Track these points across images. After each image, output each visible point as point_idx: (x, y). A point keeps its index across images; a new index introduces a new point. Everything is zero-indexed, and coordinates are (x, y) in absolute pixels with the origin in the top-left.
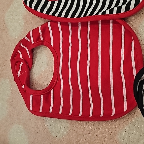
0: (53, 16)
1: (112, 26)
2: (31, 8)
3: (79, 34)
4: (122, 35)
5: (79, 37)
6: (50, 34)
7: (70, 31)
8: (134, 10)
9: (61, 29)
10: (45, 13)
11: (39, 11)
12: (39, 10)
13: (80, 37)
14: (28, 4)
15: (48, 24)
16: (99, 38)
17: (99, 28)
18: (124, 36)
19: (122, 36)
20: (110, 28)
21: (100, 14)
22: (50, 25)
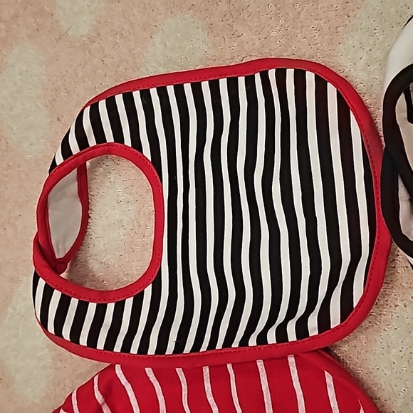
0: (127, 354)
1: (294, 364)
2: (62, 337)
3: (208, 388)
4: (328, 389)
5: (209, 399)
6: (128, 392)
7: (183, 379)
8: (342, 327)
9: (154, 378)
10: (102, 349)
11: (86, 345)
12: (83, 341)
13: (212, 398)
14: (51, 328)
15: (117, 372)
16: (266, 400)
17: (260, 370)
18: (334, 390)
19: (329, 391)
20: (291, 367)
21: (253, 342)
22: (121, 372)
